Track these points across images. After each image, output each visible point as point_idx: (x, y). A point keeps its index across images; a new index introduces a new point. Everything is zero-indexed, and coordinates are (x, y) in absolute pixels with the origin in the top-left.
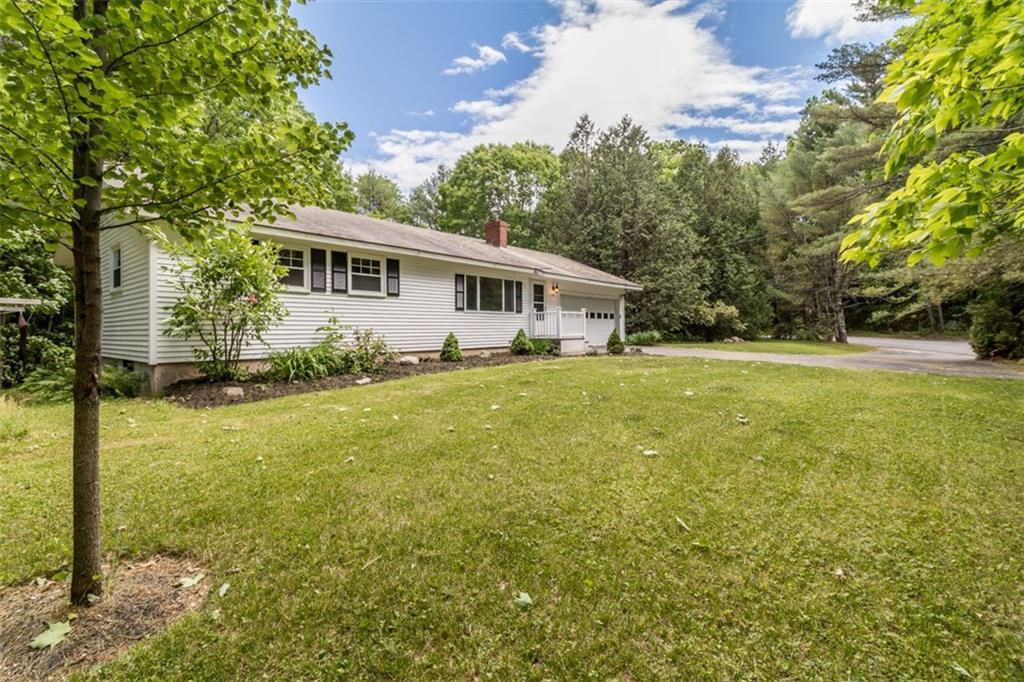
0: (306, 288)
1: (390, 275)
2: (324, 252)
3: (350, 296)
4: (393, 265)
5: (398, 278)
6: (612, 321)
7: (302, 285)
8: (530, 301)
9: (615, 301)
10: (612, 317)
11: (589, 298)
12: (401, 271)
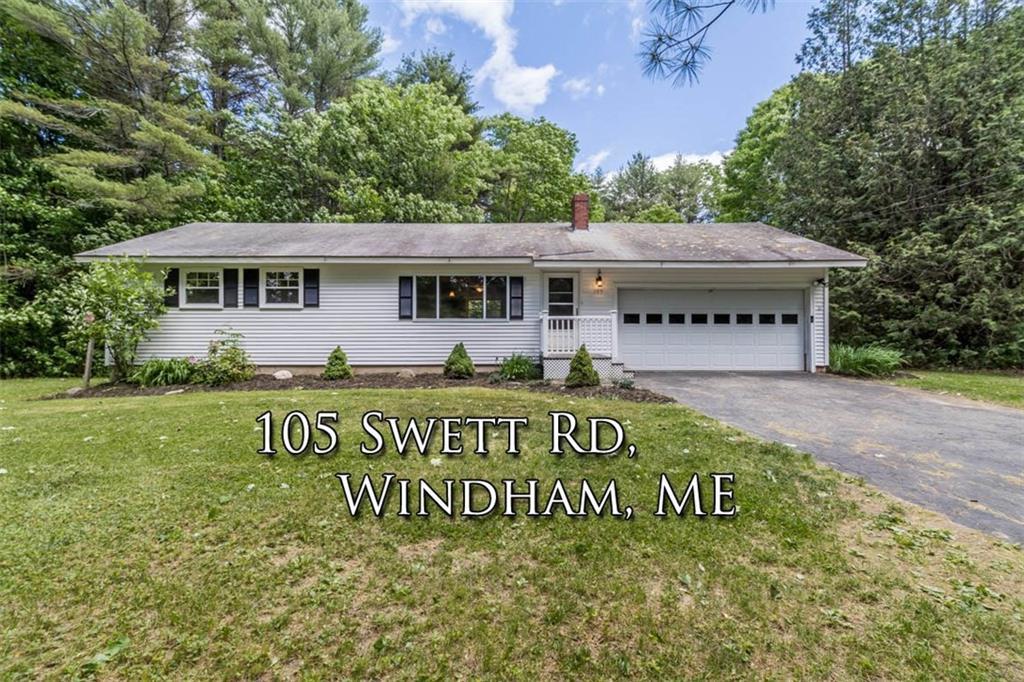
0: (220, 305)
1: (307, 286)
2: (236, 271)
3: (262, 310)
4: (312, 276)
5: (318, 288)
6: (792, 328)
7: (217, 302)
8: (542, 303)
9: (803, 290)
10: (790, 319)
11: (711, 291)
12: (321, 280)
